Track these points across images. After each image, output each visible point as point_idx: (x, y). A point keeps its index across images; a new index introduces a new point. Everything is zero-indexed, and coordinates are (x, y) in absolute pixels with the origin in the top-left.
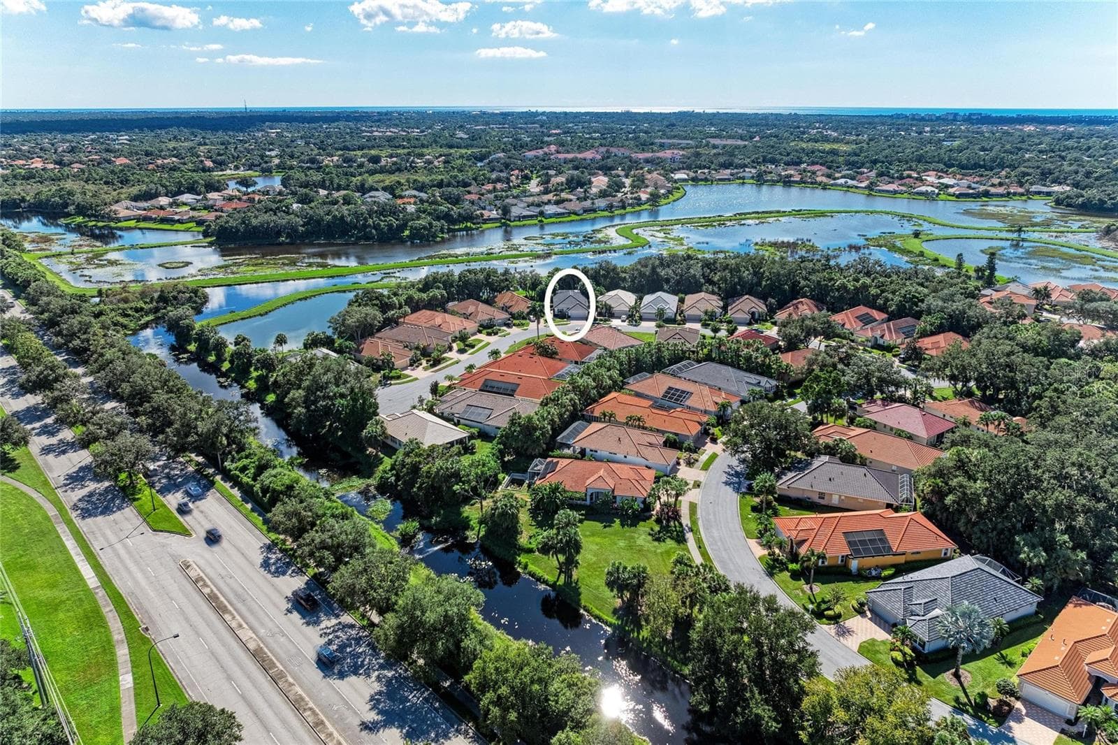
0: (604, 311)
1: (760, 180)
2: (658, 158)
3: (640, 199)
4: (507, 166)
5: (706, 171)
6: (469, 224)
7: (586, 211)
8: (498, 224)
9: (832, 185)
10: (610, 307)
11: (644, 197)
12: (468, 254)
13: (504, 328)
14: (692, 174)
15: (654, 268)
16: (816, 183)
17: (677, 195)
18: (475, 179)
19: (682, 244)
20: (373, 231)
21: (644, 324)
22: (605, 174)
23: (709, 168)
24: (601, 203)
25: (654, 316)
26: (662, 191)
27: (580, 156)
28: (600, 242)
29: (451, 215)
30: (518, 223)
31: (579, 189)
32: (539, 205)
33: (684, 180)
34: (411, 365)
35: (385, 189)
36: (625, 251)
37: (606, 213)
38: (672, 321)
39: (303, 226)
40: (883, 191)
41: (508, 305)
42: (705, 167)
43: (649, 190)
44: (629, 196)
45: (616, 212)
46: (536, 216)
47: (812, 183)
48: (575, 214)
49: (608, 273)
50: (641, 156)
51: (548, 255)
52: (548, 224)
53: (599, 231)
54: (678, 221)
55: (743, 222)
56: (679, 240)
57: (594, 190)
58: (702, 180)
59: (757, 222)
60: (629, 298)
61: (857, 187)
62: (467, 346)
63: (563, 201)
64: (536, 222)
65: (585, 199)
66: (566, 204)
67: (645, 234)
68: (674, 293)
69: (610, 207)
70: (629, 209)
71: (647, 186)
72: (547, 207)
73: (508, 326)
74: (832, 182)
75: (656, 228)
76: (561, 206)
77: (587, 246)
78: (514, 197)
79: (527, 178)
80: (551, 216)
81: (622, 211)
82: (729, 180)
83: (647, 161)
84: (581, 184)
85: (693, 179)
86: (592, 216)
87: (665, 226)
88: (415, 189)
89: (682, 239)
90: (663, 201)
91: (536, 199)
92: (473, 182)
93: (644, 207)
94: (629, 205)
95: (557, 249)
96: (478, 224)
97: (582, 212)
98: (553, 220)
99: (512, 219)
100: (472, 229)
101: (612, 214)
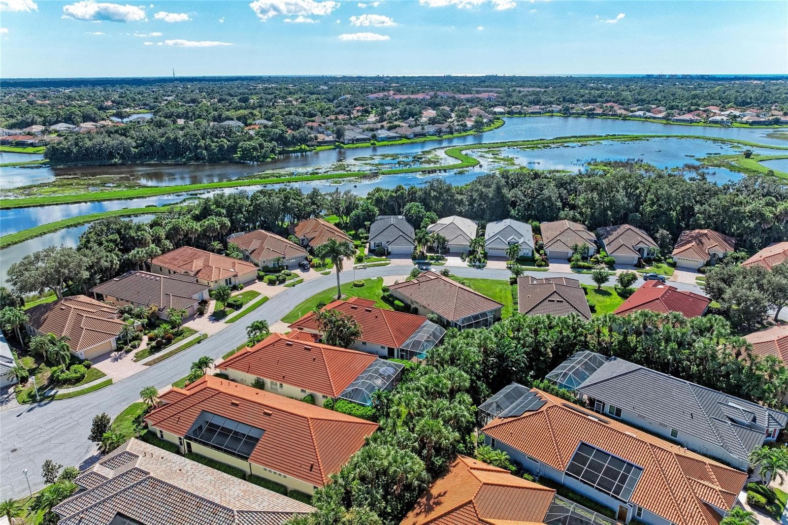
0: (435, 245)
1: (566, 113)
2: (477, 98)
3: (466, 126)
4: (351, 103)
5: (519, 106)
6: (303, 146)
7: (416, 135)
8: (332, 147)
9: (631, 116)
10: (444, 240)
11: (469, 124)
12: (293, 174)
13: (298, 271)
14: (507, 109)
15: (499, 189)
16: (616, 115)
17: (497, 124)
18: (321, 112)
19: (513, 164)
20: (204, 152)
21: (491, 264)
22: (434, 109)
23: (521, 104)
24: (431, 129)
25: (504, 253)
26: (485, 120)
27: (412, 97)
28: (429, 162)
29: (286, 138)
30: (351, 146)
31: (411, 119)
32: (372, 130)
33: (501, 113)
34: (119, 349)
35: (239, 119)
36: (455, 170)
37: (435, 138)
38: (528, 260)
39: (136, 147)
40: (680, 120)
41: (310, 236)
42: (517, 104)
43: (473, 119)
44: (456, 123)
45: (445, 137)
46: (369, 140)
47: (613, 115)
48: (407, 138)
49: (441, 194)
50: (463, 97)
51: (375, 175)
52: (380, 146)
53: (429, 152)
54: (503, 144)
55: (566, 145)
56: (510, 161)
57: (424, 120)
58: (516, 113)
59: (580, 144)
60: (469, 227)
61: (654, 118)
62: (230, 305)
63: (395, 127)
64: (369, 144)
65: (416, 125)
66: (398, 129)
67: (475, 155)
68: (525, 219)
69: (439, 132)
70: (456, 134)
71: (471, 116)
72: (379, 132)
73: (304, 268)
74: (631, 114)
75: (483, 150)
76: (394, 131)
77: (417, 166)
78: (351, 125)
79: (367, 112)
80: (383, 140)
81: (450, 136)
82: (540, 113)
83: (468, 101)
84: (412, 115)
85: (509, 113)
86: (423, 139)
87: (494, 148)
88: (266, 119)
89: (512, 159)
90: (486, 128)
91: (371, 126)
92: (319, 114)
93: (469, 133)
94: (457, 131)
95: (385, 168)
96: (313, 146)
97: (412, 136)
98: (385, 143)
99: (346, 142)
100: (306, 151)
101: (440, 139)
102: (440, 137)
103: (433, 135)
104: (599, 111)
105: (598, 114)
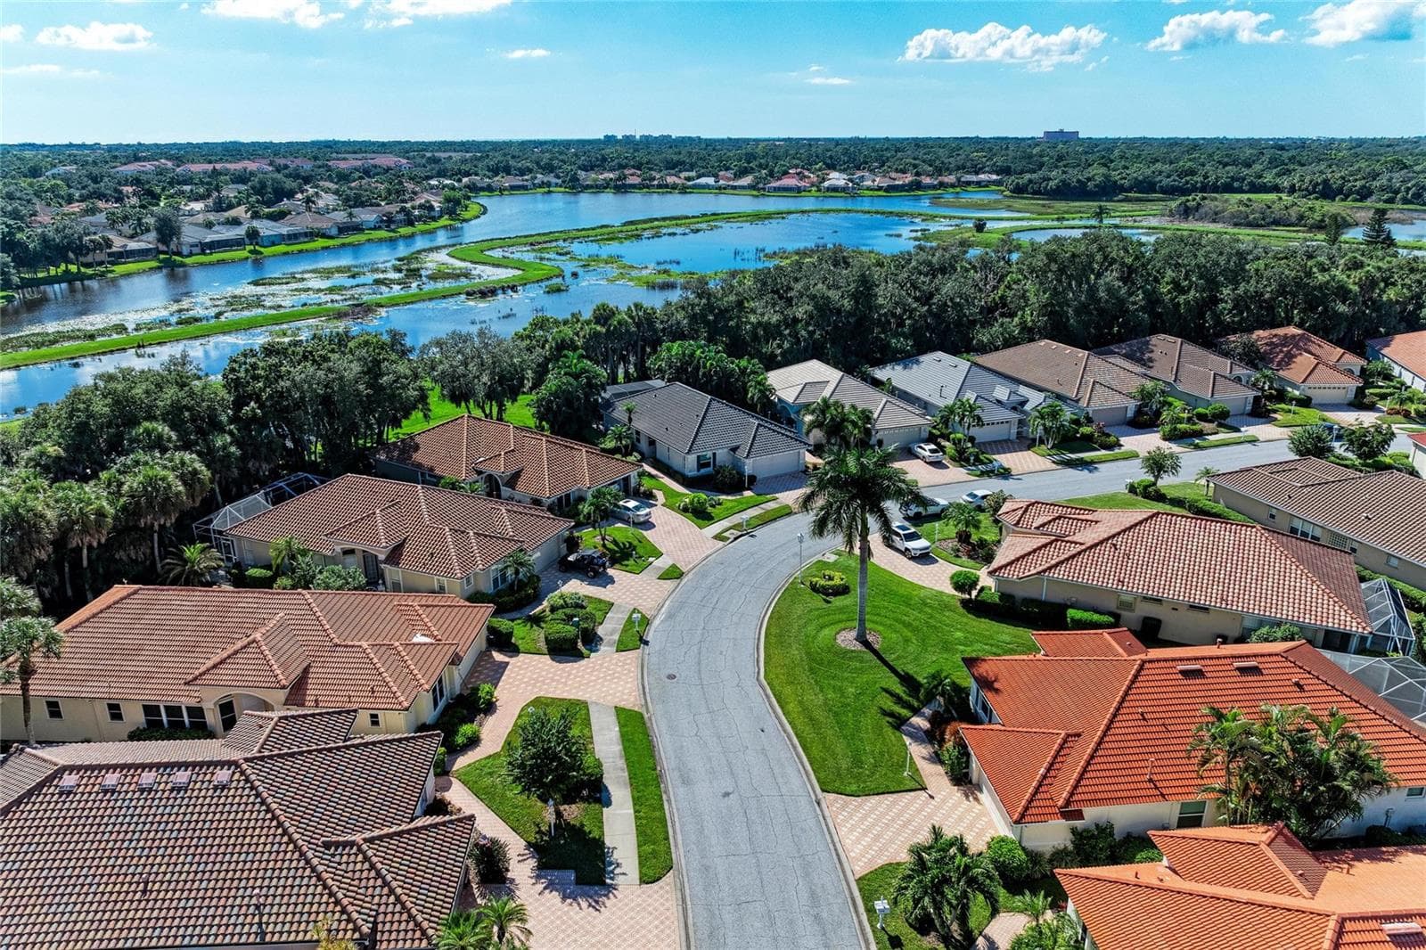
1: (575, 187)
6: (73, 267)
7: (342, 230)
8: (154, 264)
9: (694, 187)
11: (436, 205)
16: (666, 186)
24: (368, 215)
27: (231, 166)
30: (200, 259)
31: (287, 201)
44: (406, 204)
45: (399, 232)
46: (240, 243)
47: (660, 186)
48: (324, 236)
50: (342, 164)
53: (415, 258)
63: (282, 214)
64: (245, 254)
66: (291, 219)
69: (386, 222)
70: (417, 226)
74: (690, 183)
76: (285, 222)
80: (272, 242)
81: (409, 230)
82: (526, 187)
86: (357, 238)
93: (439, 223)
94: (419, 218)
96: (101, 263)
97: (334, 232)
98: (282, 248)
99: (185, 250)
100: (82, 277)
101: (392, 234)
102: (393, 231)
103: (375, 228)
104: (636, 180)
105: (633, 186)
